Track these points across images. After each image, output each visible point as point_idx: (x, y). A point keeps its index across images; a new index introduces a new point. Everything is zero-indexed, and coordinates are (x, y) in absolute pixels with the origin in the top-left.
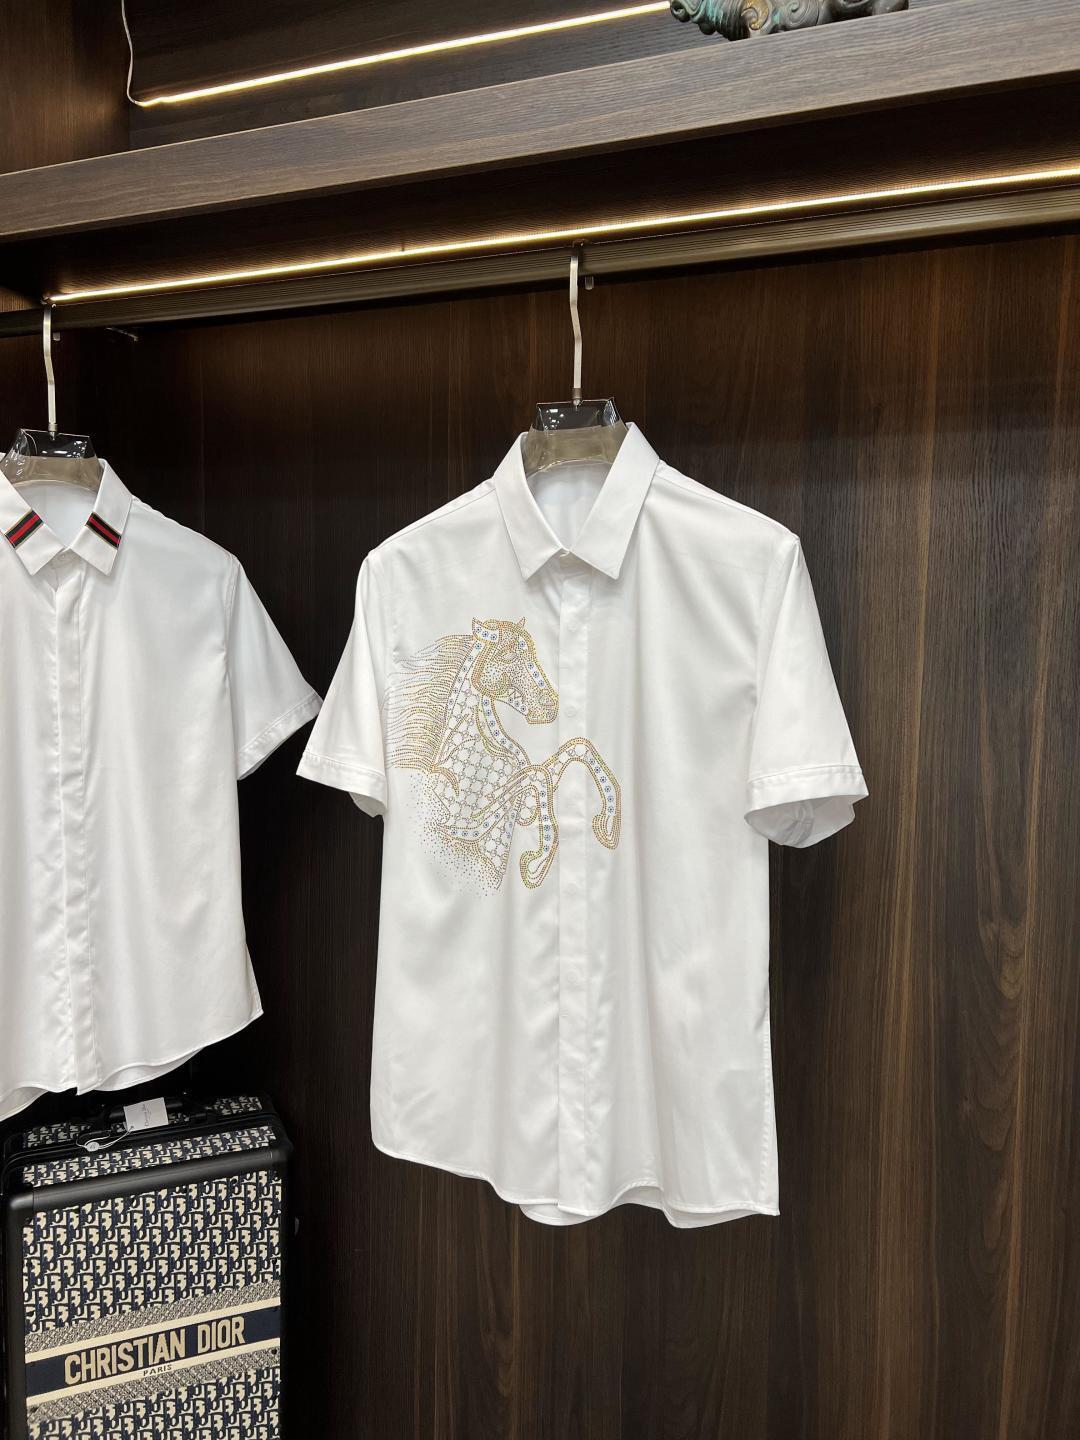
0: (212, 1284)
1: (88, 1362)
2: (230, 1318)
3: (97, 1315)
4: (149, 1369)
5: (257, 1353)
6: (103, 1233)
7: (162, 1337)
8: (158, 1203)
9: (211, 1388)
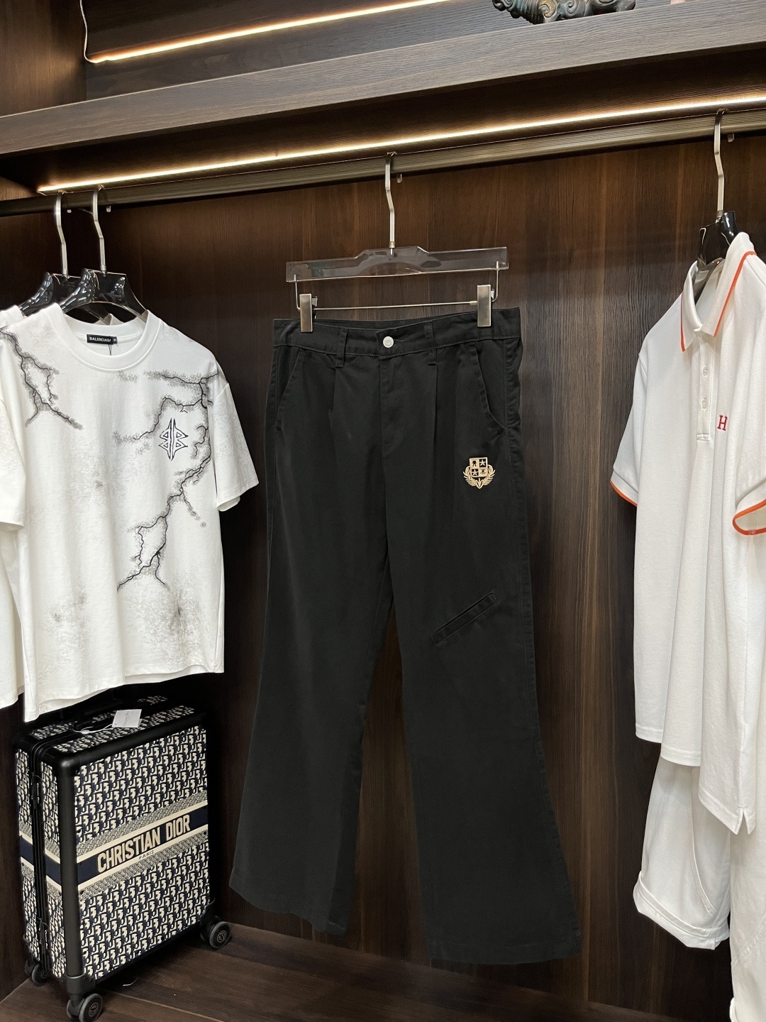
0: (173, 798)
1: (110, 856)
2: (182, 817)
3: (114, 826)
4: (142, 855)
5: (196, 835)
6: (117, 774)
7: (148, 834)
8: (145, 752)
9: (174, 861)
